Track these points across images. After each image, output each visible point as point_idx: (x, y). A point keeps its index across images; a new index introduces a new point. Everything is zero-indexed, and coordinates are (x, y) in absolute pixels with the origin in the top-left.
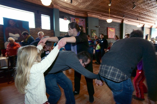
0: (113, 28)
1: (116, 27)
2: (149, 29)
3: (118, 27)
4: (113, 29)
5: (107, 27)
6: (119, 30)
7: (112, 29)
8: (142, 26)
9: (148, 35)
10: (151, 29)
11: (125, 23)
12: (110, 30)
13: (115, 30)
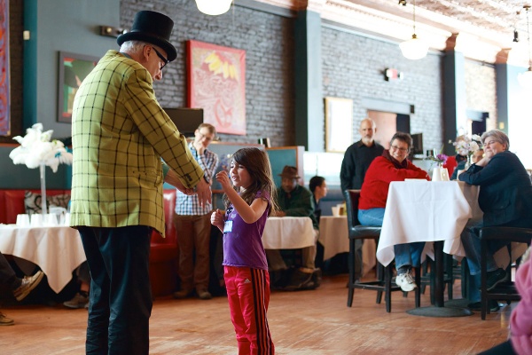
0: (231, 46)
1: (252, 39)
2: (490, 72)
3: (266, 42)
4: (227, 53)
5: (186, 36)
6: (278, 64)
7: (223, 59)
8: (443, 46)
9: (486, 115)
10: (500, 68)
11: (317, 15)
12: (205, 67)
13: (249, 67)
